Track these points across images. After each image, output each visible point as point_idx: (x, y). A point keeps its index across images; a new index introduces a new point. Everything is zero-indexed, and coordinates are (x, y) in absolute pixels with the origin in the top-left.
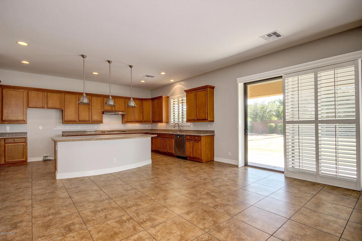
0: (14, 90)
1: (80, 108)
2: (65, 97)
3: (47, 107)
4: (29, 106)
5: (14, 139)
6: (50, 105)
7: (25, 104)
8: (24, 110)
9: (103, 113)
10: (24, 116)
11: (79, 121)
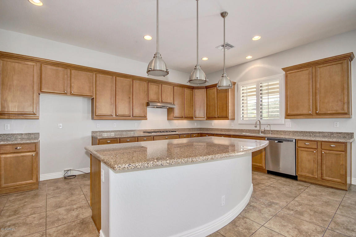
0: (17, 61)
1: (117, 97)
2: (98, 79)
3: (71, 92)
4: (42, 91)
5: (15, 147)
6: (74, 91)
7: (36, 87)
8: (35, 97)
9: (148, 104)
10: (35, 106)
11: (116, 116)
